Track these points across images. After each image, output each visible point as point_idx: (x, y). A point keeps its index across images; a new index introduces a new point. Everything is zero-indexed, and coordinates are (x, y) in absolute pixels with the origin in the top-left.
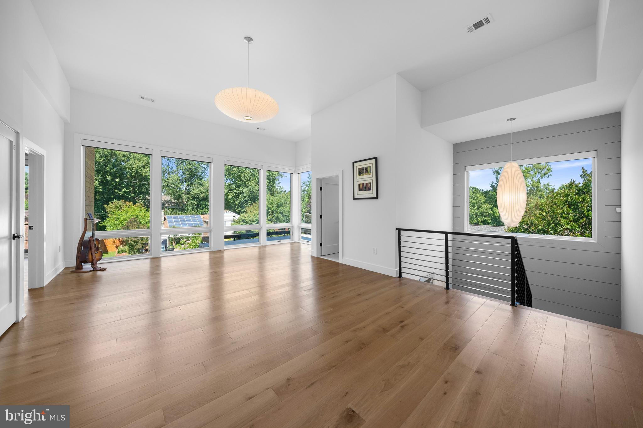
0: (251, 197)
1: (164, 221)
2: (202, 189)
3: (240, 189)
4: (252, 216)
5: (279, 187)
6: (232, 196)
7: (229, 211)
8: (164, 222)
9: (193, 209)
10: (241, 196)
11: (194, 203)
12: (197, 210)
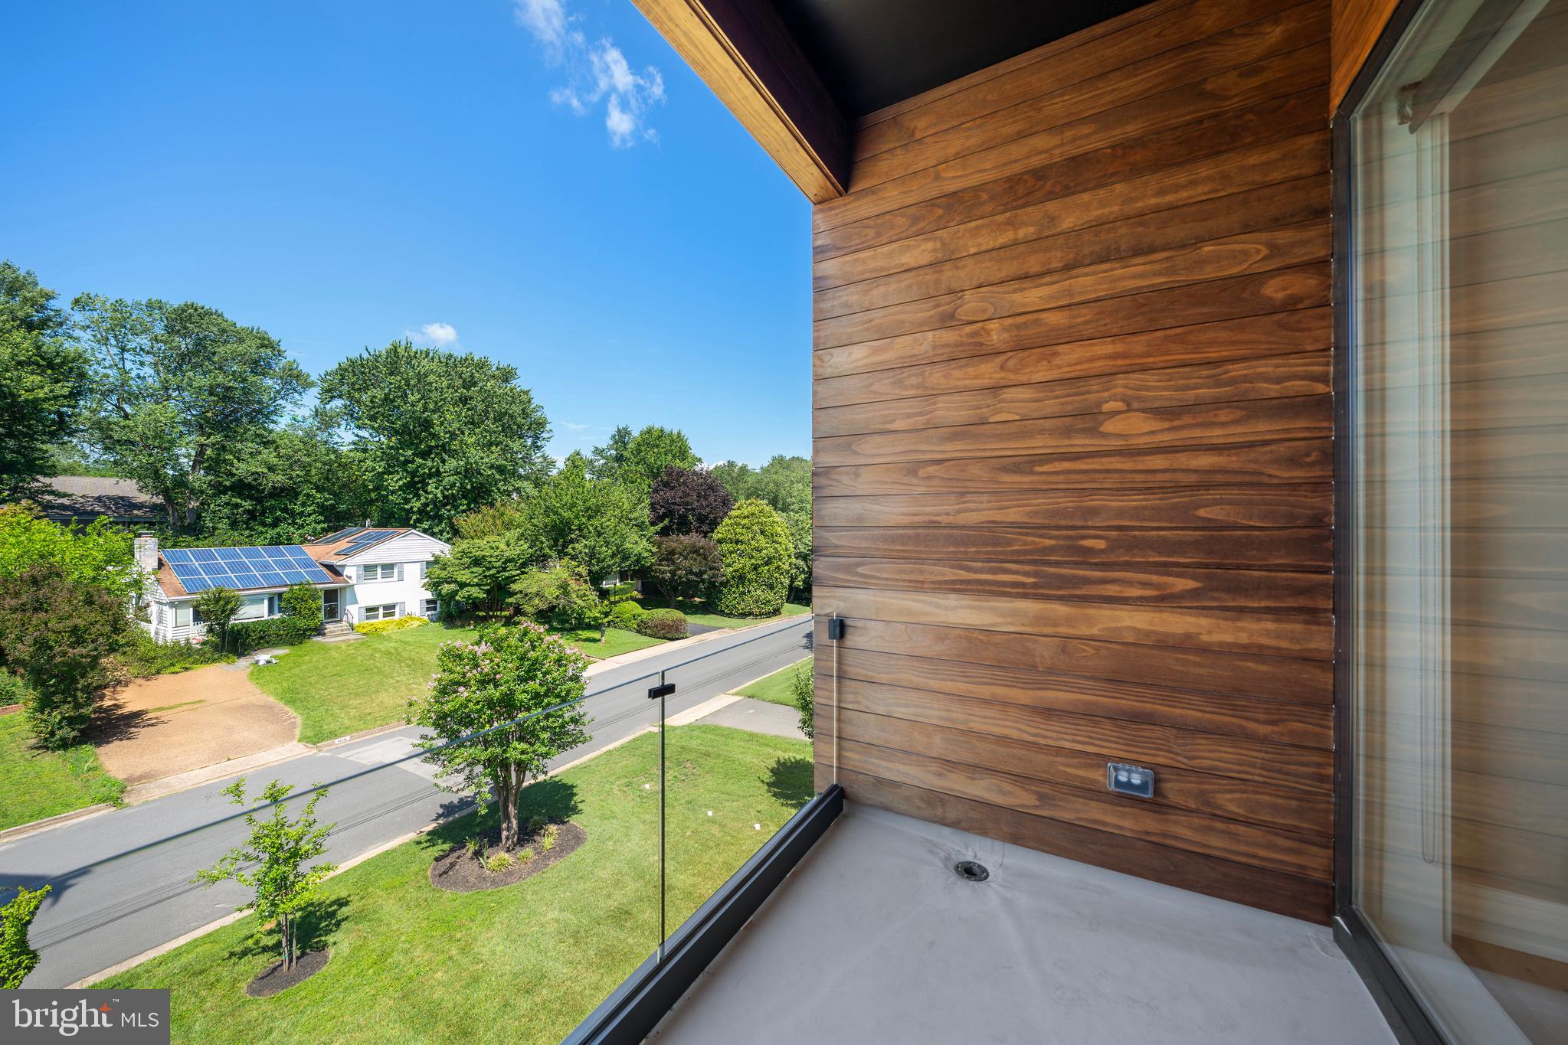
0: (469, 487)
1: (159, 568)
2: (273, 459)
3: (429, 463)
4: (503, 546)
5: (541, 460)
6: (401, 483)
7: (413, 531)
8: (160, 575)
9: (234, 525)
10: (434, 485)
11: (237, 506)
12: (252, 529)
